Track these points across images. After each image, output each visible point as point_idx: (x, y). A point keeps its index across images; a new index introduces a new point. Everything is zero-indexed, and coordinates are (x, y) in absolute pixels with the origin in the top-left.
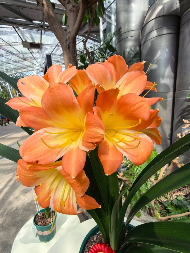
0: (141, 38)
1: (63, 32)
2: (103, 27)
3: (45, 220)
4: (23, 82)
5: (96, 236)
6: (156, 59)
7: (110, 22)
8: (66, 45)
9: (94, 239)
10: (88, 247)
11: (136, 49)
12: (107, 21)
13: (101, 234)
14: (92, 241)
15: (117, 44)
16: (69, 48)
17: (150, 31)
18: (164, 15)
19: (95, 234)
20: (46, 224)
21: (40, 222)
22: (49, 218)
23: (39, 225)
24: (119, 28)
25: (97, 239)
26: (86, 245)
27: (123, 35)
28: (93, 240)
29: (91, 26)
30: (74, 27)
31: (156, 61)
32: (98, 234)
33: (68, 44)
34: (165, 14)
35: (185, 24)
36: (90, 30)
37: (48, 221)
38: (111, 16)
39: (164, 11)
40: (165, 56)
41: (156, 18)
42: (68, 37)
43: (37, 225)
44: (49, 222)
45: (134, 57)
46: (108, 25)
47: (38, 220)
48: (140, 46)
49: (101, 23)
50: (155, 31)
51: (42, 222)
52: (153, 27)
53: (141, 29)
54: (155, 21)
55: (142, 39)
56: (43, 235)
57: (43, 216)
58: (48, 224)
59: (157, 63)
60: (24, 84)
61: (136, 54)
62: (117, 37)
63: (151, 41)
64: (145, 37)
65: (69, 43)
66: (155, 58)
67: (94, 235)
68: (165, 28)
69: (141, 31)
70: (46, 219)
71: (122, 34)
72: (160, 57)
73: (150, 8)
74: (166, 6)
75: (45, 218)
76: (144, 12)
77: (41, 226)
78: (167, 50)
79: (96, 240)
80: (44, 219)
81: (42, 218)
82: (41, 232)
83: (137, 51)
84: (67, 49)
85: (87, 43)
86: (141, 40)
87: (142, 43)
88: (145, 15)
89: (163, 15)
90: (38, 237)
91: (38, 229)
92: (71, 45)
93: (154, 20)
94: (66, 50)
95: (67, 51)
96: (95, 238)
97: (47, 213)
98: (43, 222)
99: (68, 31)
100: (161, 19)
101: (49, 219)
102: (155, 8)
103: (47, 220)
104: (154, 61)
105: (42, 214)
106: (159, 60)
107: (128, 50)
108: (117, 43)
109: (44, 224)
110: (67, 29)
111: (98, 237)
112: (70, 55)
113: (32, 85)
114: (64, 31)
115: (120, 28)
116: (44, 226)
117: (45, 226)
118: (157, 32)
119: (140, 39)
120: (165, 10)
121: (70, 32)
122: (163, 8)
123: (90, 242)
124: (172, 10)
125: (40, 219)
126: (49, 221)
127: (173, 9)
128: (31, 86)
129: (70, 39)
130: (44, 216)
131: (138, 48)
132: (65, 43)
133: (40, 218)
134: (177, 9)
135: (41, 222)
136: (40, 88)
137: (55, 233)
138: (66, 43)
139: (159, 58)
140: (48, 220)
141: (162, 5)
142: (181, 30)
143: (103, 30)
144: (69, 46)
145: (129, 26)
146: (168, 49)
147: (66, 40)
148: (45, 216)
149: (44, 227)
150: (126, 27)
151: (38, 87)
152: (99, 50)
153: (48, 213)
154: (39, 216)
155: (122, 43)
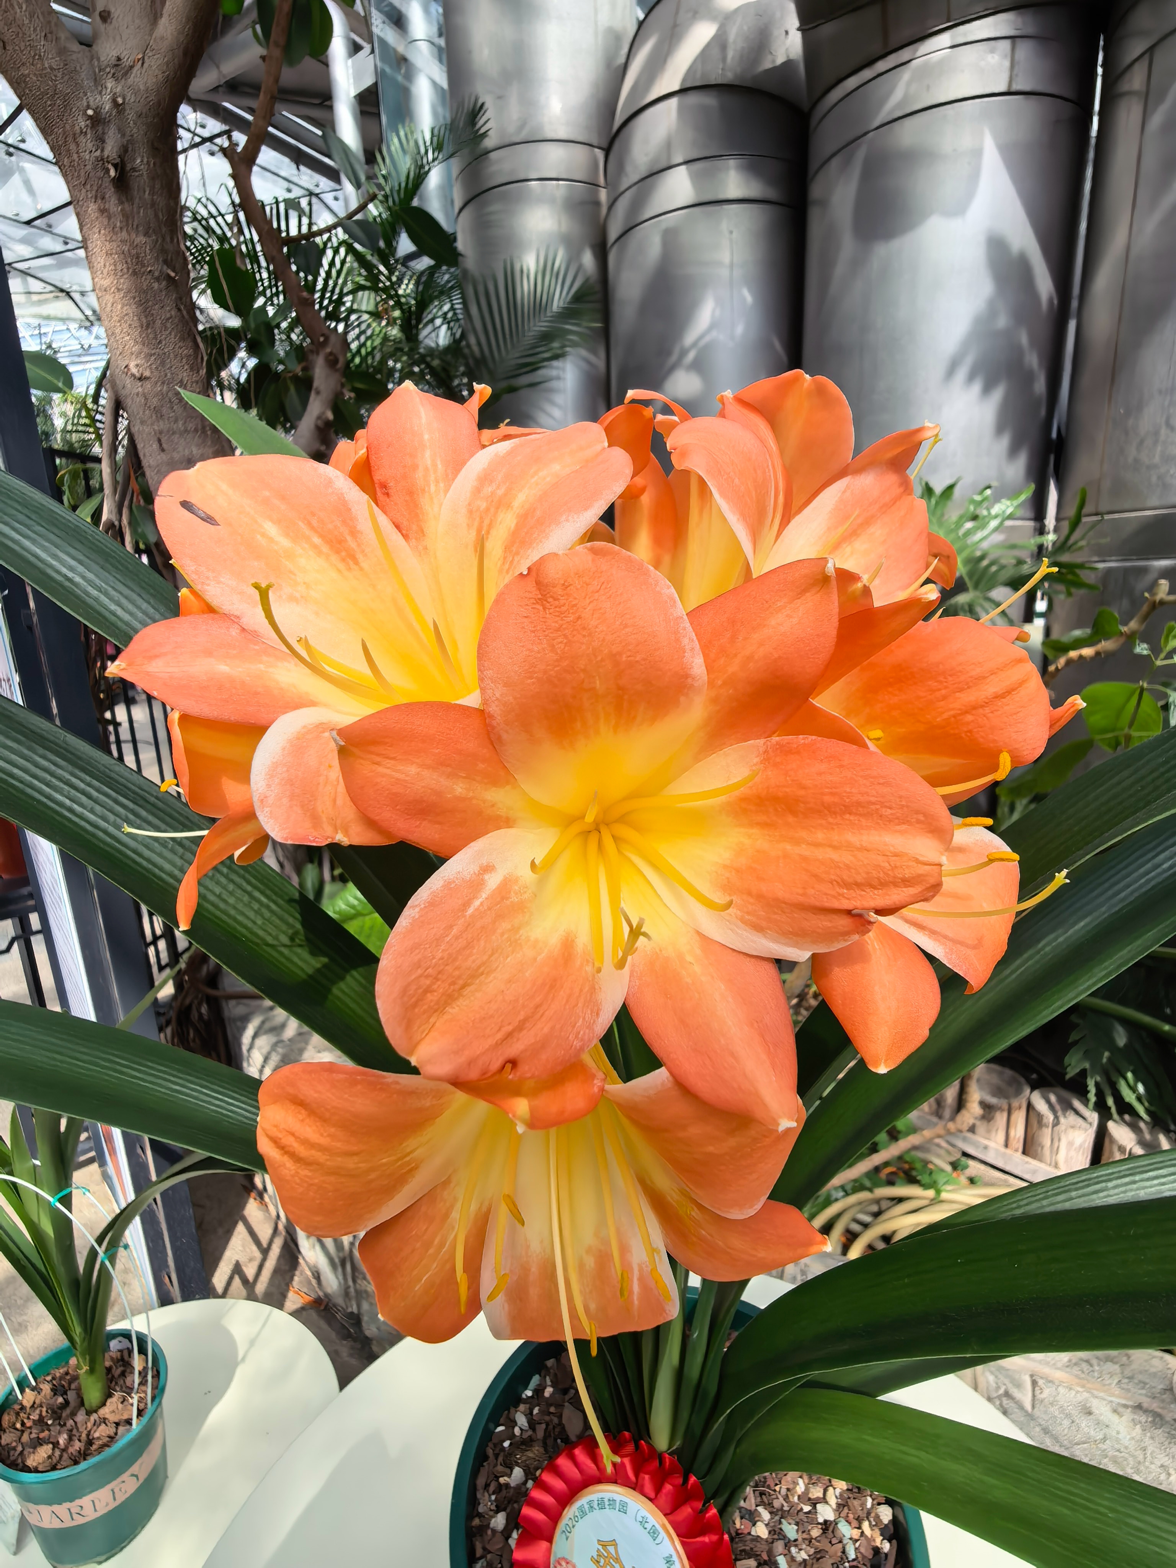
0: (603, 195)
1: (62, 52)
2: (357, 76)
3: (81, 1417)
4: (193, 500)
5: (522, 1407)
6: (695, 344)
7: (401, 49)
8: (102, 160)
9: (517, 1431)
10: (492, 1488)
11: (580, 268)
12: (383, 42)
13: (548, 1391)
14: (506, 1444)
15: (461, 210)
16: (122, 183)
17: (655, 170)
18: (724, 81)
19: (518, 1401)
20: (90, 1442)
21: (38, 1443)
22: (110, 1395)
23: (36, 1471)
24: (468, 105)
25: (532, 1424)
26: (481, 1481)
27: (493, 155)
28: (512, 1437)
29: (277, 53)
30: (152, 31)
31: (691, 356)
32: (529, 1393)
33: (111, 149)
34: (729, 77)
35: (835, 163)
36: (277, 80)
37: (104, 1421)
38: (403, 10)
39: (724, 59)
40: (740, 329)
41: (682, 91)
42: (107, 98)
43: (27, 1469)
44: (117, 1424)
45: (569, 313)
46: (388, 70)
47: (25, 1438)
48: (602, 251)
49: (338, 47)
50: (683, 168)
51: (62, 1440)
52: (668, 145)
53: (605, 144)
54: (681, 109)
55: (611, 206)
56: (79, 1521)
57: (60, 1400)
58: (112, 1438)
59: (699, 366)
60: (209, 520)
61: (579, 297)
62: (455, 165)
63: (664, 226)
64: (628, 194)
65: (124, 150)
66: (690, 337)
67: (512, 1410)
68: (732, 163)
69: (600, 154)
70: (89, 1413)
71: (488, 152)
72: (714, 334)
73: (645, 24)
74: (733, 34)
75: (82, 1404)
76: (615, 36)
77: (54, 1468)
78: (748, 296)
79: (530, 1433)
80: (73, 1414)
81: (57, 1413)
82: (62, 1509)
83: (586, 281)
84: (110, 192)
85: (255, 169)
86: (604, 210)
87: (613, 234)
88: (622, 60)
89: (719, 81)
90: (34, 1548)
91: (26, 1495)
92: (140, 161)
93: (674, 102)
94: (99, 197)
95: (113, 204)
96: (521, 1420)
97: (92, 1371)
98: (70, 1439)
99: (108, 50)
100: (709, 100)
101: (113, 1402)
102: (675, 26)
103: (94, 1417)
104: (684, 353)
105: (46, 1388)
106: (707, 348)
107: (530, 262)
108: (458, 204)
109: (77, 1445)
110: (96, 36)
111: (536, 1411)
112: (141, 239)
113: (272, 529)
114: (75, 47)
115: (476, 112)
116: (76, 1463)
117: (92, 1461)
118: (696, 179)
119: (597, 204)
120: (730, 54)
121: (126, 62)
122: (719, 42)
123: (497, 1456)
124: (767, 65)
125: (41, 1421)
126: (113, 1418)
127: (769, 57)
128: (264, 535)
129: (131, 115)
130: (71, 1396)
131: (588, 259)
132: (87, 143)
133: (35, 1416)
134: (789, 64)
135: (56, 1445)
136: (325, 549)
137: (166, 1477)
138: (101, 140)
139: (707, 339)
140: (105, 1412)
141: (713, 18)
142: (816, 190)
143: (353, 93)
144: (120, 167)
145: (530, 103)
146: (750, 291)
147: (97, 121)
148: (79, 1390)
149: (83, 1465)
150: (514, 111)
151: (317, 540)
152: (346, 231)
153: (100, 1370)
154: (27, 1403)
155: (495, 207)
